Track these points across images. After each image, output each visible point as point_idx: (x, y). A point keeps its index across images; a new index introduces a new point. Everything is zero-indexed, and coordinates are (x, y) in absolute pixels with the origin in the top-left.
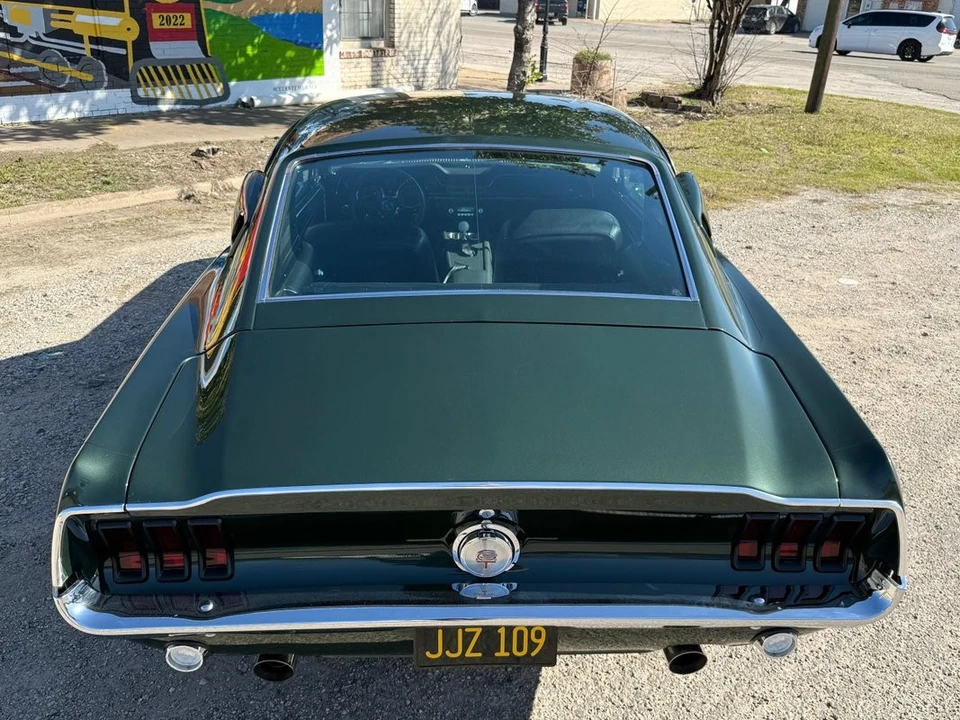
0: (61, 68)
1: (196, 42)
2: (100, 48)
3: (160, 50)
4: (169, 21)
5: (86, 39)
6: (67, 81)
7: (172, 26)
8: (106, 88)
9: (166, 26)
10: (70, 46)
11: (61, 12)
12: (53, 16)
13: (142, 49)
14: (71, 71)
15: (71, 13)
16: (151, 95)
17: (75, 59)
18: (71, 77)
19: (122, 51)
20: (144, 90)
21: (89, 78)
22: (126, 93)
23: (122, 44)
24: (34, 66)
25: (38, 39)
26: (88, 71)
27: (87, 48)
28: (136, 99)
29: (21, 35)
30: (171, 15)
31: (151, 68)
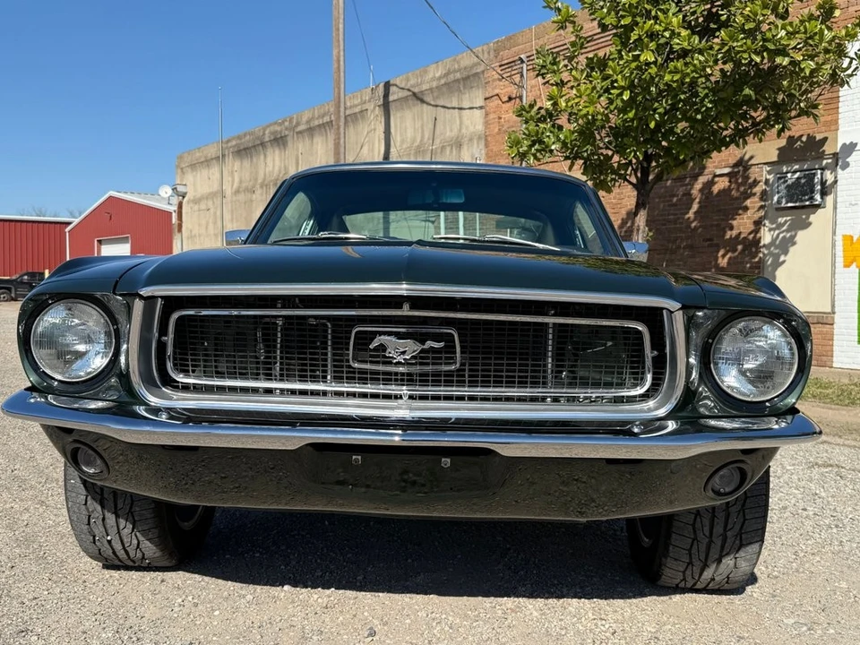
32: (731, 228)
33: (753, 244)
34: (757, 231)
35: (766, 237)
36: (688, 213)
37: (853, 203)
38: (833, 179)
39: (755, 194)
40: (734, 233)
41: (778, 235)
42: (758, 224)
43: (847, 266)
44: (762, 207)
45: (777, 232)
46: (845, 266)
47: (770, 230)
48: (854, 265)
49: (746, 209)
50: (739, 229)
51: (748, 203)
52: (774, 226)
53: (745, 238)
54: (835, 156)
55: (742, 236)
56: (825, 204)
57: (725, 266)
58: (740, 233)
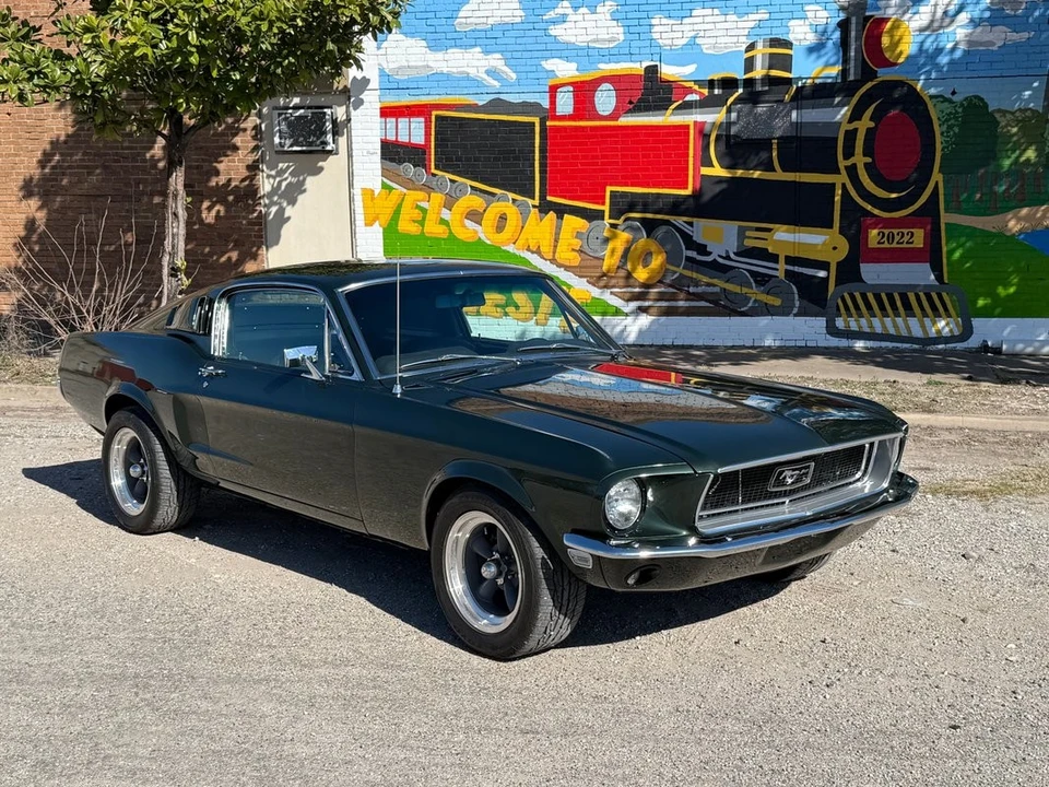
0: (745, 290)
1: (928, 264)
2: (796, 269)
3: (871, 273)
4: (891, 238)
5: (782, 259)
6: (750, 305)
7: (894, 245)
8: (795, 315)
9: (886, 245)
10: (761, 266)
11: (758, 229)
12: (748, 233)
13: (848, 271)
14: (756, 294)
15: (769, 230)
16: (854, 326)
17: (762, 280)
18: (756, 301)
19: (822, 274)
20: (845, 321)
21: (777, 302)
22: (821, 322)
23: (824, 266)
24: (714, 285)
25: (728, 258)
26: (776, 295)
27: (781, 268)
28: (832, 330)
29: (710, 253)
30: (895, 231)
31: (857, 295)
32: (217, 173)
33: (249, 194)
34: (252, 178)
35: (265, 185)
36: (151, 148)
37: (372, 151)
38: (345, 117)
39: (245, 130)
40: (222, 180)
41: (280, 183)
42: (253, 168)
43: (369, 224)
44: (256, 148)
45: (278, 179)
46: (366, 225)
47: (269, 176)
48: (377, 223)
49: (235, 148)
50: (229, 174)
51: (238, 140)
52: (273, 173)
53: (236, 186)
54: (346, 91)
55: (233, 184)
56: (337, 149)
57: (213, 221)
58: (230, 180)
